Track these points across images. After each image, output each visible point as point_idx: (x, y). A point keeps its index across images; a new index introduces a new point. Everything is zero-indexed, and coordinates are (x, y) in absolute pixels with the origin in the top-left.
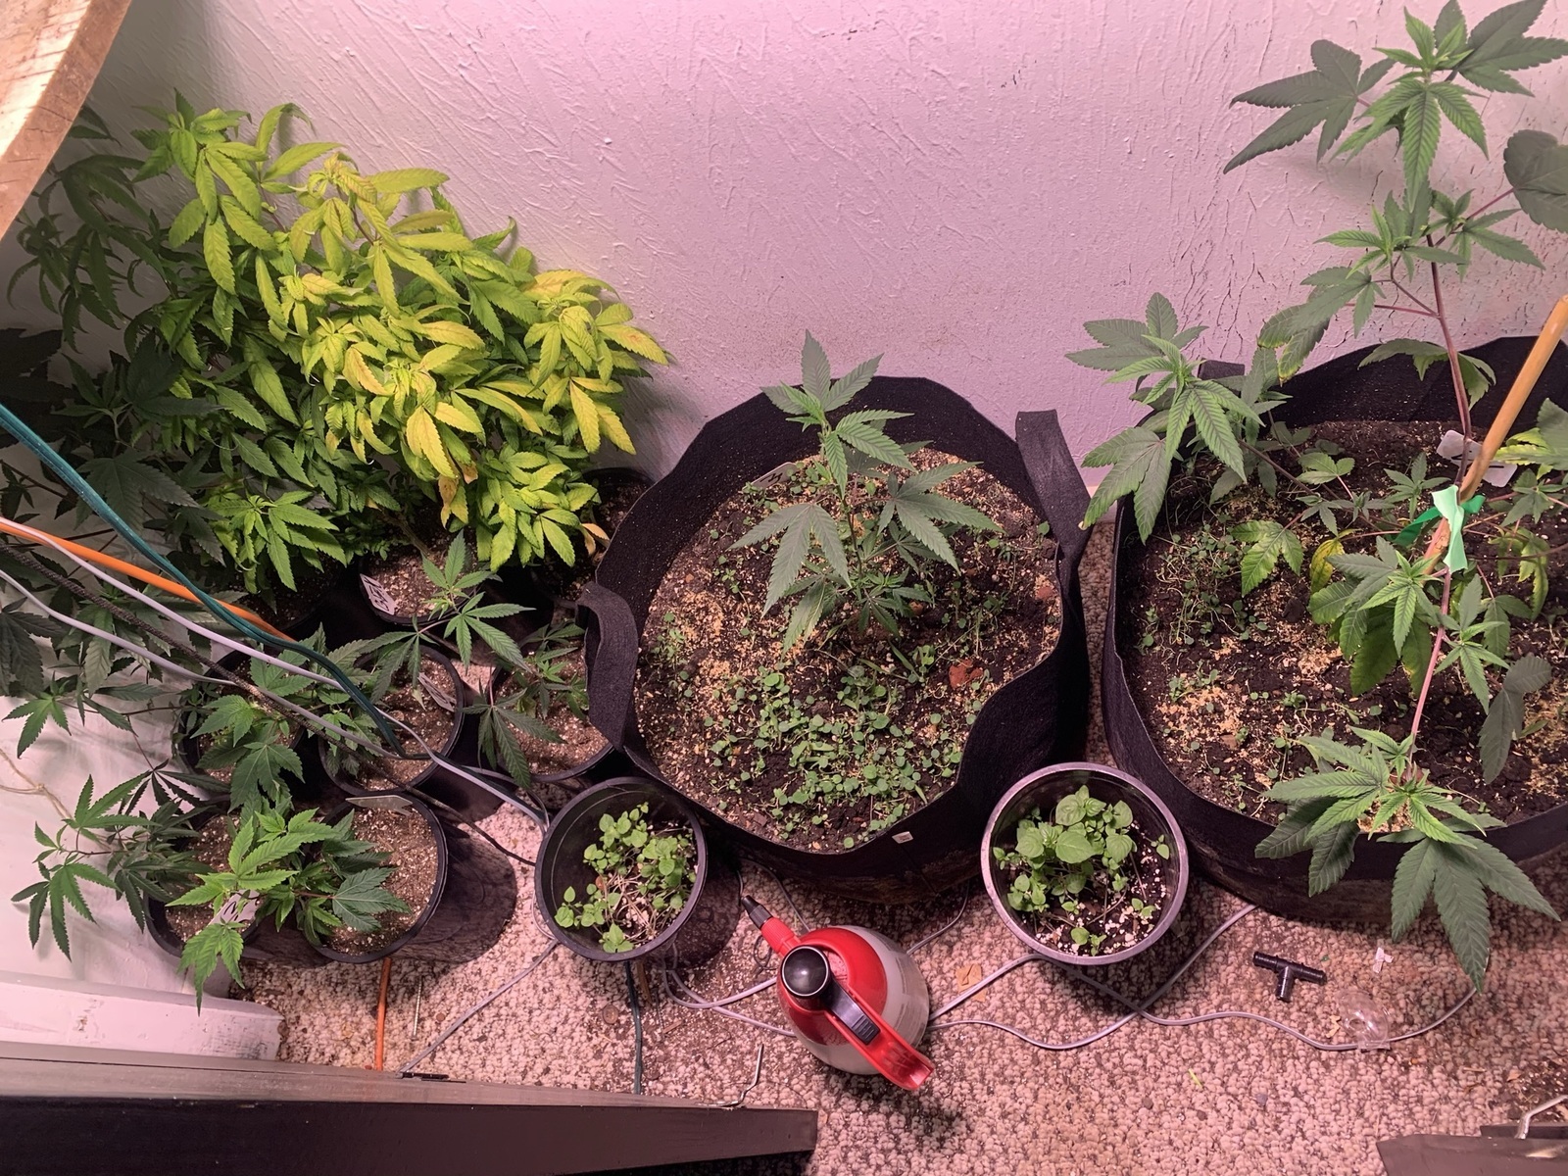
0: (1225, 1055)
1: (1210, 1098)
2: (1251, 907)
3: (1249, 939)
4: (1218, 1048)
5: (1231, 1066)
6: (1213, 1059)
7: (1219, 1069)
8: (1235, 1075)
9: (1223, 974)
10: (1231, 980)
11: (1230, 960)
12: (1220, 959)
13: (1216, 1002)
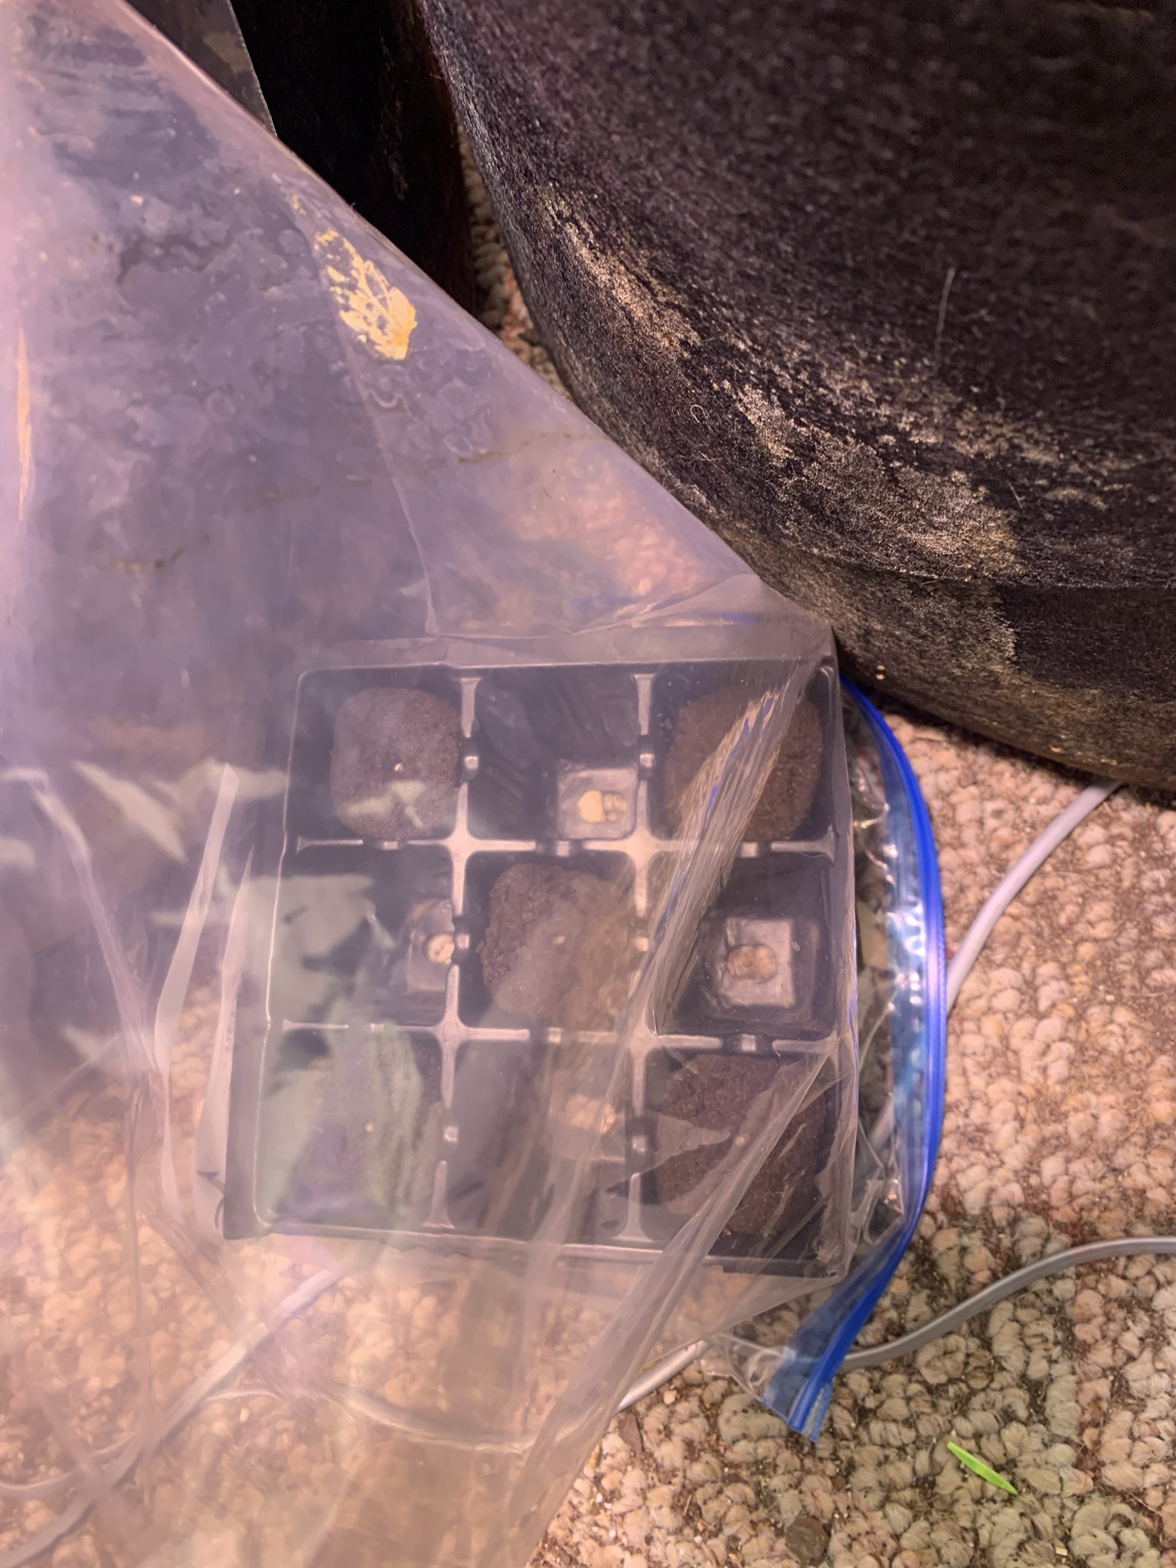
0: (1076, 1349)
1: (1044, 1521)
2: (1092, 797)
3: (1099, 909)
4: (1047, 1328)
5: (1103, 1387)
6: (1038, 1369)
7: (1062, 1405)
8: (1123, 1418)
9: (1028, 1051)
10: (1058, 1069)
11: (1047, 994)
12: (1008, 1000)
13: (1015, 1158)
